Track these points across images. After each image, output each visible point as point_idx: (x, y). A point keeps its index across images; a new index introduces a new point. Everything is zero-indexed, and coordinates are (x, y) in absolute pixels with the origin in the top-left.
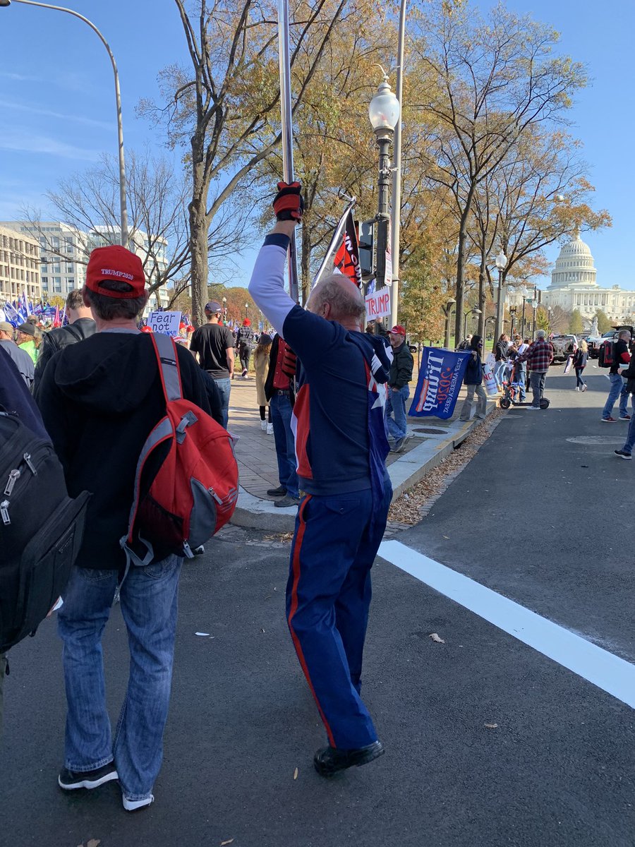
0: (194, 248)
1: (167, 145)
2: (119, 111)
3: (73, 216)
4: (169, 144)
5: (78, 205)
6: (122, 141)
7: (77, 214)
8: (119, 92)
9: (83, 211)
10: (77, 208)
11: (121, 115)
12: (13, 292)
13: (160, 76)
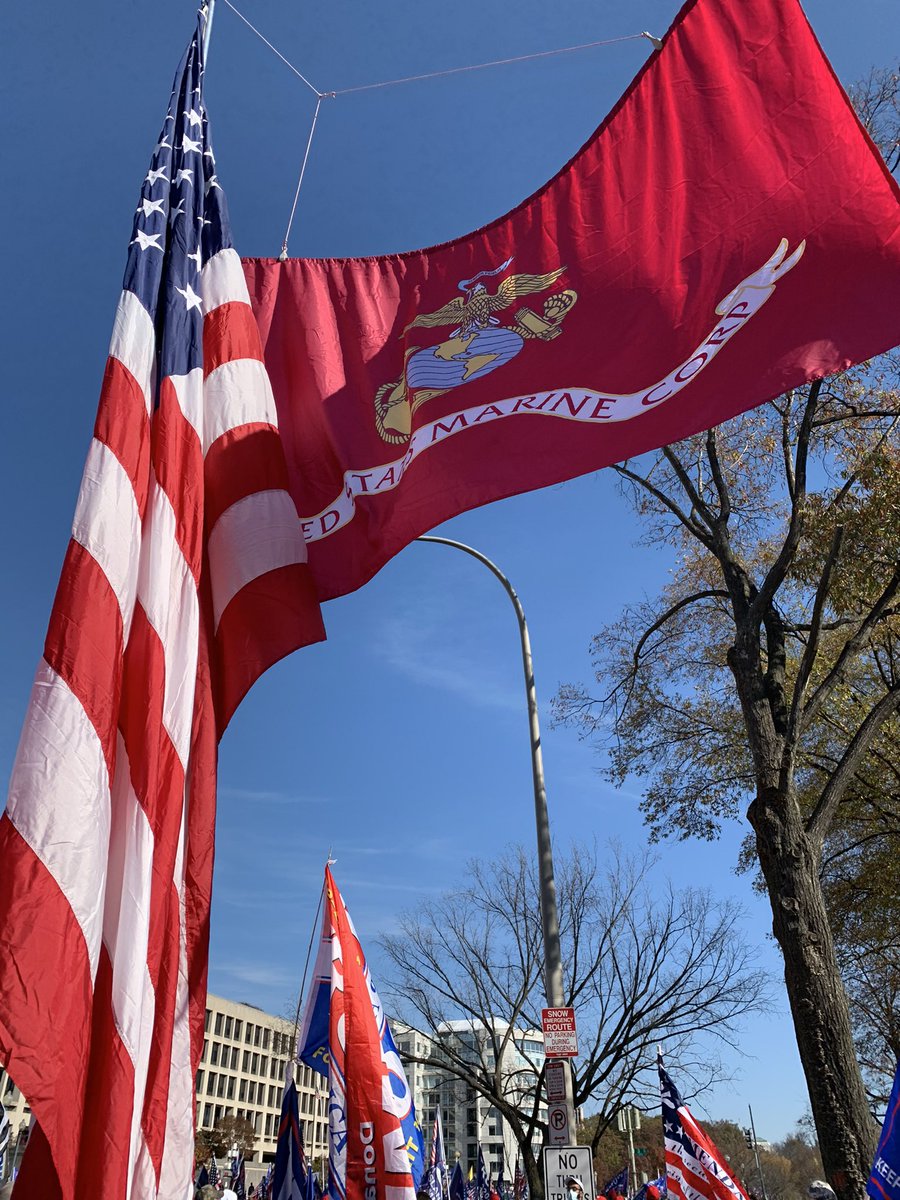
0: (792, 926)
1: (609, 777)
2: (530, 683)
3: (418, 975)
4: (612, 773)
5: (428, 955)
6: (537, 736)
7: (426, 972)
8: (529, 651)
9: (436, 966)
10: (427, 961)
11: (533, 689)
12: (317, 1140)
13: (595, 644)
